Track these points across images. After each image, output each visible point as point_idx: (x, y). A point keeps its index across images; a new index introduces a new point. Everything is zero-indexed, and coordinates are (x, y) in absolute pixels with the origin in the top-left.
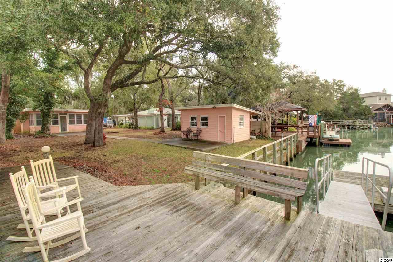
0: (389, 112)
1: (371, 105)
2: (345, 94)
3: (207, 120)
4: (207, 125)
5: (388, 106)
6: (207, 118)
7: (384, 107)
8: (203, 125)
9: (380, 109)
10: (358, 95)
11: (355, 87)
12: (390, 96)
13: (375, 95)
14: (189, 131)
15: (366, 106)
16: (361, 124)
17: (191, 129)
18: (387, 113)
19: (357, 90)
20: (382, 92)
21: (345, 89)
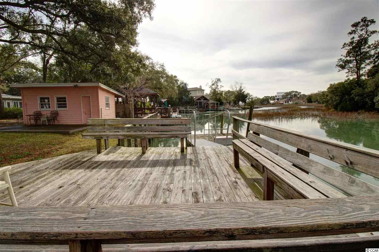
0: (204, 101)
1: (195, 96)
2: (179, 87)
3: (65, 101)
4: (66, 107)
5: (203, 97)
6: (65, 98)
7: (201, 97)
8: (59, 107)
9: (199, 99)
10: (187, 89)
11: (185, 82)
12: (204, 90)
13: (195, 90)
14: (38, 115)
15: (191, 97)
16: (190, 109)
17: (42, 112)
18: (203, 102)
19: (185, 84)
20: (199, 87)
21: (179, 83)
